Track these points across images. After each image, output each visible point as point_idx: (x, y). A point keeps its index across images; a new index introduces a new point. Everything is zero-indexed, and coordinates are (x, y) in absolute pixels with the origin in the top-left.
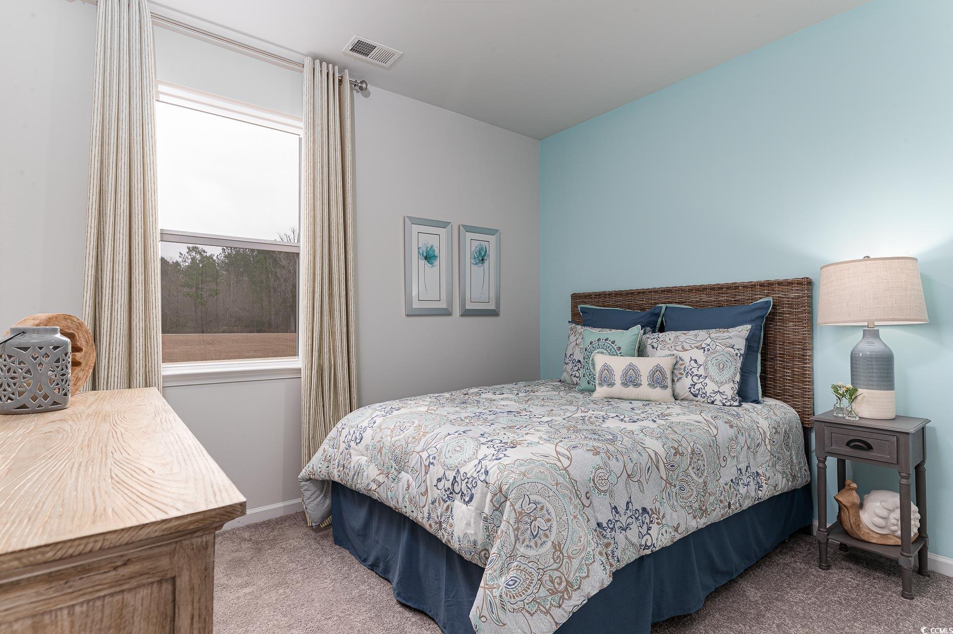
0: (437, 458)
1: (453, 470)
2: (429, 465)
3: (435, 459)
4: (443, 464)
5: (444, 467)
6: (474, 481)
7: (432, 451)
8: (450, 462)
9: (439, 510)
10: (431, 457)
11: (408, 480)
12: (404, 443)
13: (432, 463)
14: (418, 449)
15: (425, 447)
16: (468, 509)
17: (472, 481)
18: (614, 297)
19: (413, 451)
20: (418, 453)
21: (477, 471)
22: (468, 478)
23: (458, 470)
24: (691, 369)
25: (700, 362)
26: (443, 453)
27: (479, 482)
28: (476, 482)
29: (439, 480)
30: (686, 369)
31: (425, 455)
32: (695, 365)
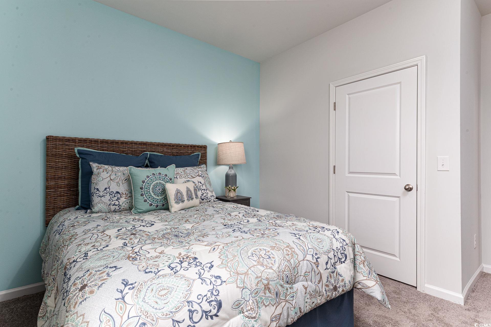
0: (318, 252)
1: (331, 251)
2: (317, 260)
3: (317, 254)
4: (324, 253)
5: (325, 254)
6: (343, 248)
7: (311, 252)
8: (325, 249)
9: (332, 280)
10: (314, 255)
11: (303, 286)
12: (286, 263)
13: (318, 258)
14: (301, 257)
15: (304, 253)
16: (347, 263)
17: (342, 248)
18: (99, 144)
19: (299, 262)
20: (303, 260)
21: (340, 242)
22: (340, 249)
23: (333, 249)
24: (200, 187)
25: (203, 183)
26: (317, 248)
27: (345, 246)
28: (344, 248)
29: (327, 263)
30: (198, 187)
31: (309, 257)
32: (201, 185)
